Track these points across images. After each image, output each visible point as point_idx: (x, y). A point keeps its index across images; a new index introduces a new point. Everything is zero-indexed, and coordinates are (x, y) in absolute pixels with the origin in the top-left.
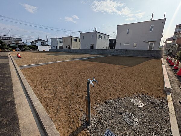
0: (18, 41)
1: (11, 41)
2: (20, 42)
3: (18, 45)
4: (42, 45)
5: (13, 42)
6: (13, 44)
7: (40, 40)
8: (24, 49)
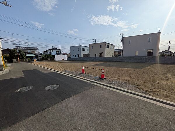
0: (34, 51)
1: (27, 50)
2: (36, 52)
3: (35, 55)
4: (58, 54)
5: (29, 51)
6: (30, 53)
7: (55, 49)
8: (42, 59)
